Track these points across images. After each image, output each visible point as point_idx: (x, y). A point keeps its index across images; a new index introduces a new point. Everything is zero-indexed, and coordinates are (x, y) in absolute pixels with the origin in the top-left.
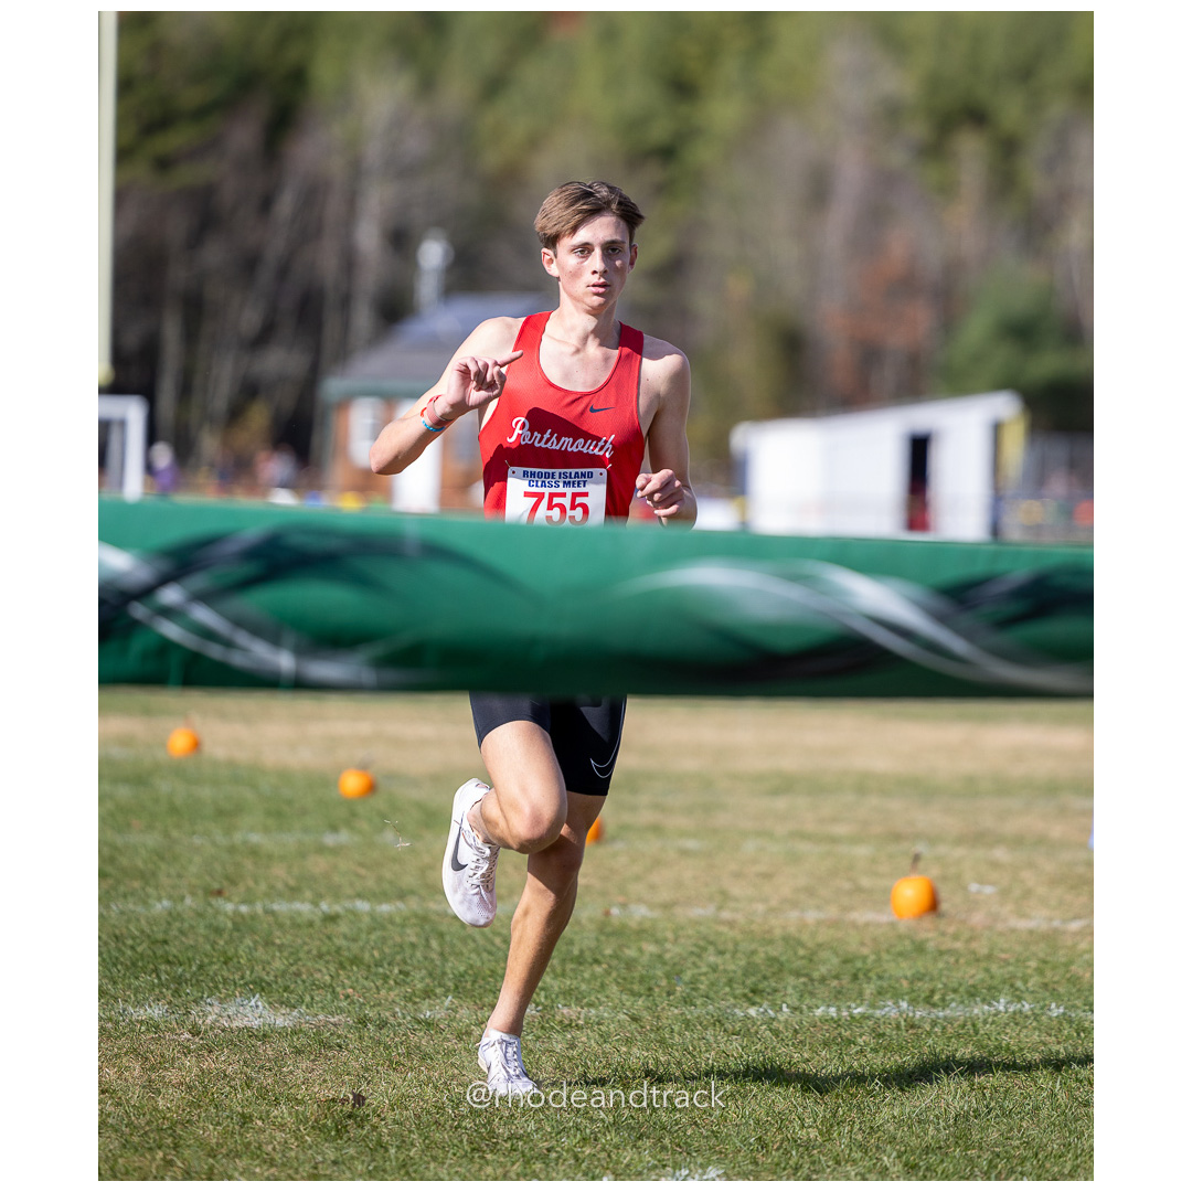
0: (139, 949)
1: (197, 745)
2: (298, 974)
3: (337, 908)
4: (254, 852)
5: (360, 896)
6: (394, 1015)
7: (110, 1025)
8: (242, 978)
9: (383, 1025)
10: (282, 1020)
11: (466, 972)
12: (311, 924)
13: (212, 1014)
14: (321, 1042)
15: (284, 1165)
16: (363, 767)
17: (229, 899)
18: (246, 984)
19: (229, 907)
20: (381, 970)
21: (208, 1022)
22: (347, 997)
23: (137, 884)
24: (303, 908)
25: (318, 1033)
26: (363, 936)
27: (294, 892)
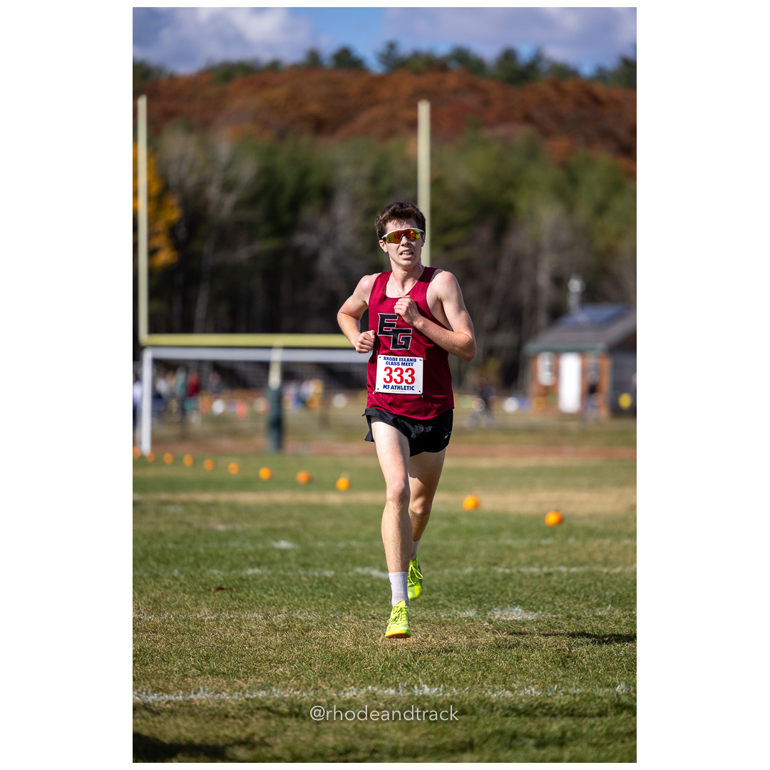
0: (460, 588)
1: (477, 505)
2: (536, 598)
3: (551, 570)
4: (509, 548)
5: (562, 564)
6: (584, 614)
7: (450, 620)
8: (510, 599)
9: (579, 618)
10: (530, 616)
11: (616, 595)
12: (539, 577)
13: (497, 614)
14: (550, 626)
15: (539, 677)
16: (557, 511)
17: (500, 566)
18: (511, 603)
19: (500, 570)
20: (575, 595)
21: (496, 617)
22: (561, 606)
23: (455, 562)
24: (535, 570)
25: (549, 622)
26: (565, 581)
27: (530, 564)
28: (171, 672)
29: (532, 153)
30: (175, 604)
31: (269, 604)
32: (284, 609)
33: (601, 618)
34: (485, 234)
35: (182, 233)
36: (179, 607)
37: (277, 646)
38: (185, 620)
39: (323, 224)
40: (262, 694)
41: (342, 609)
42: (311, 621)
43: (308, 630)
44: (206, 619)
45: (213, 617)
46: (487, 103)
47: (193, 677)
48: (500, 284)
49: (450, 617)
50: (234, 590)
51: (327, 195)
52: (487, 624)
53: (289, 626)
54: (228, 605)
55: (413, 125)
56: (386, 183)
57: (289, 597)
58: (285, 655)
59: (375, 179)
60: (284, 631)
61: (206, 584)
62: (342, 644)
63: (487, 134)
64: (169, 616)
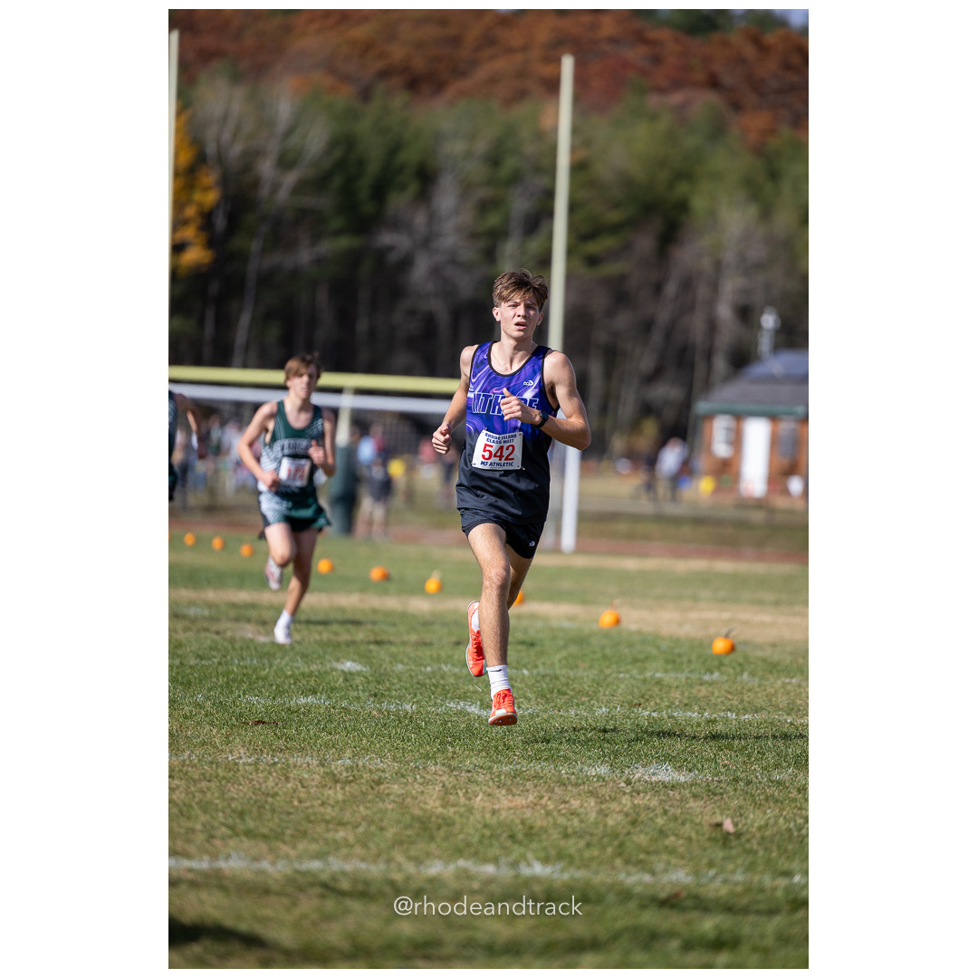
1: (618, 622)
2: (692, 753)
3: (715, 716)
4: (659, 682)
5: (729, 710)
6: (757, 777)
7: (573, 777)
8: (657, 753)
9: (749, 783)
10: (683, 777)
11: (801, 754)
12: (698, 724)
13: (639, 773)
14: (709, 791)
16: (727, 636)
17: (645, 709)
18: (659, 757)
19: (646, 713)
21: (637, 776)
22: (725, 766)
23: (585, 699)
24: (694, 715)
25: (708, 785)
27: (686, 706)
28: (193, 830)
29: (717, 131)
30: (198, 740)
31: (326, 745)
32: (348, 753)
33: (779, 783)
34: (645, 243)
35: (220, 223)
36: (204, 743)
37: (337, 802)
38: (211, 763)
39: (420, 219)
40: (315, 865)
41: (427, 757)
42: (383, 771)
43: (379, 782)
44: (241, 762)
45: (249, 761)
46: (657, 60)
47: (223, 838)
48: (663, 315)
49: (573, 774)
50: (280, 724)
51: (426, 178)
52: (623, 785)
53: (354, 776)
54: (271, 745)
55: (553, 86)
56: (510, 163)
57: (354, 737)
58: (347, 816)
59: (494, 160)
60: (348, 782)
61: (241, 715)
62: (426, 803)
63: (653, 101)
64: (190, 756)
